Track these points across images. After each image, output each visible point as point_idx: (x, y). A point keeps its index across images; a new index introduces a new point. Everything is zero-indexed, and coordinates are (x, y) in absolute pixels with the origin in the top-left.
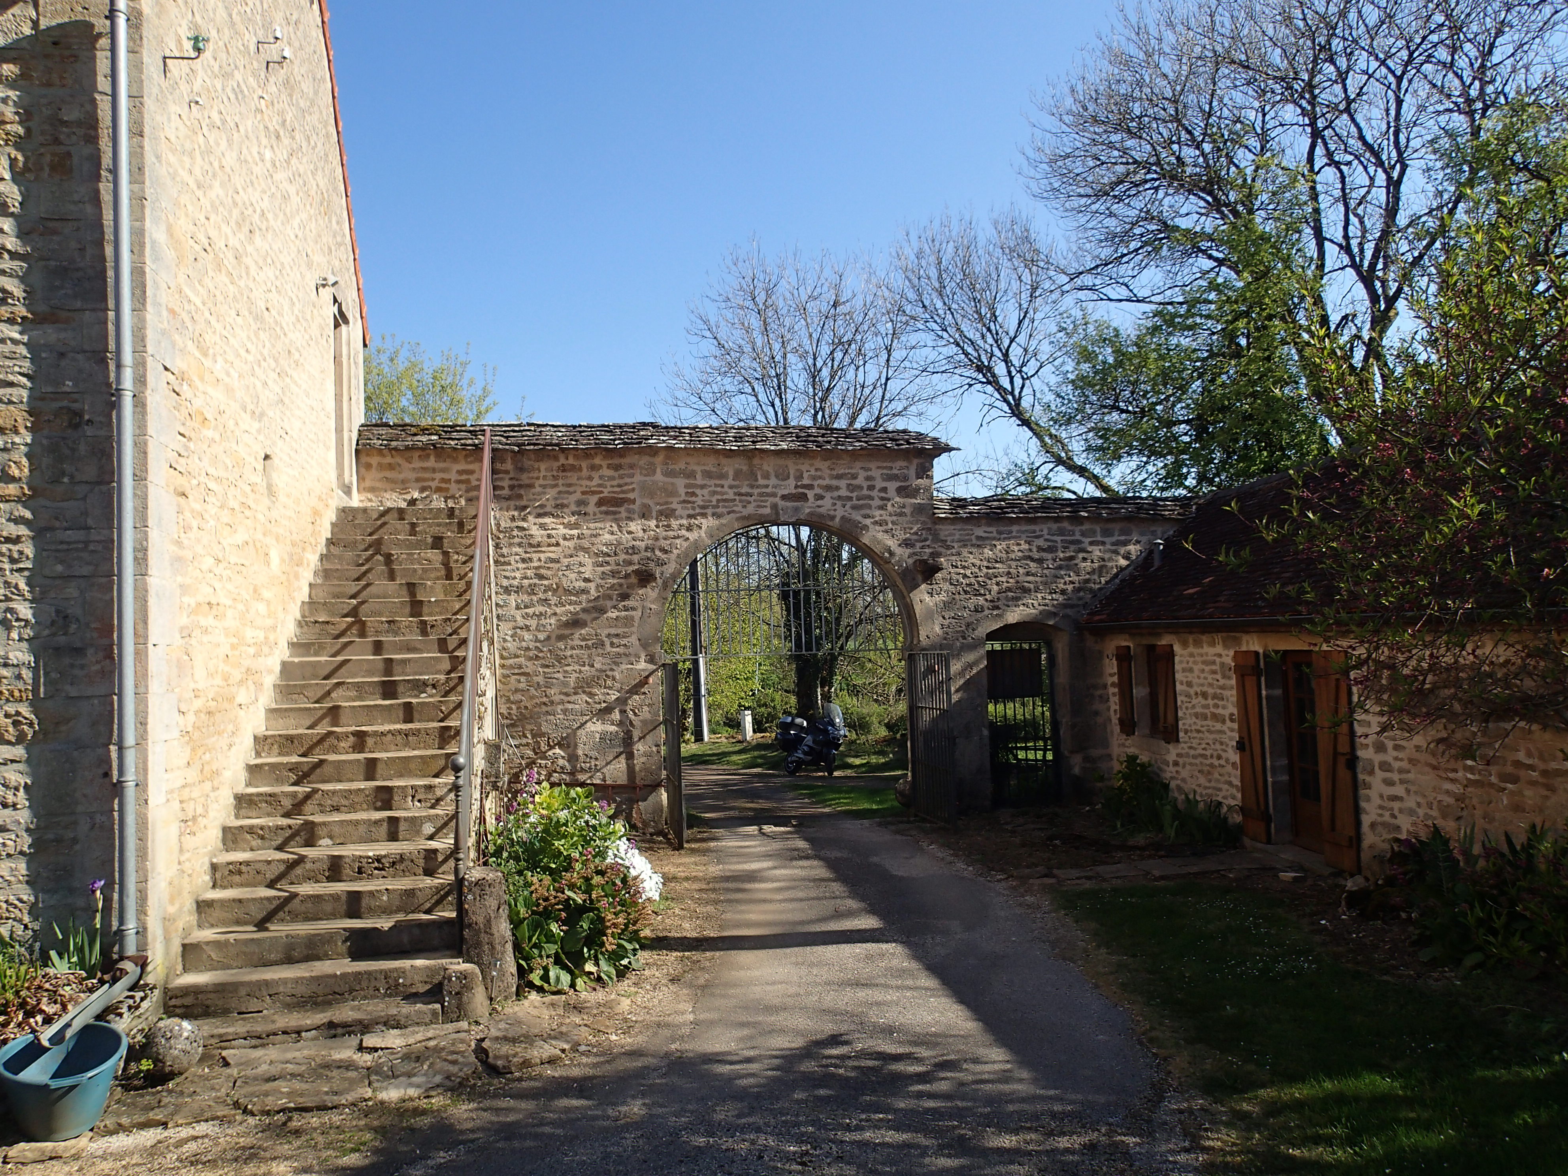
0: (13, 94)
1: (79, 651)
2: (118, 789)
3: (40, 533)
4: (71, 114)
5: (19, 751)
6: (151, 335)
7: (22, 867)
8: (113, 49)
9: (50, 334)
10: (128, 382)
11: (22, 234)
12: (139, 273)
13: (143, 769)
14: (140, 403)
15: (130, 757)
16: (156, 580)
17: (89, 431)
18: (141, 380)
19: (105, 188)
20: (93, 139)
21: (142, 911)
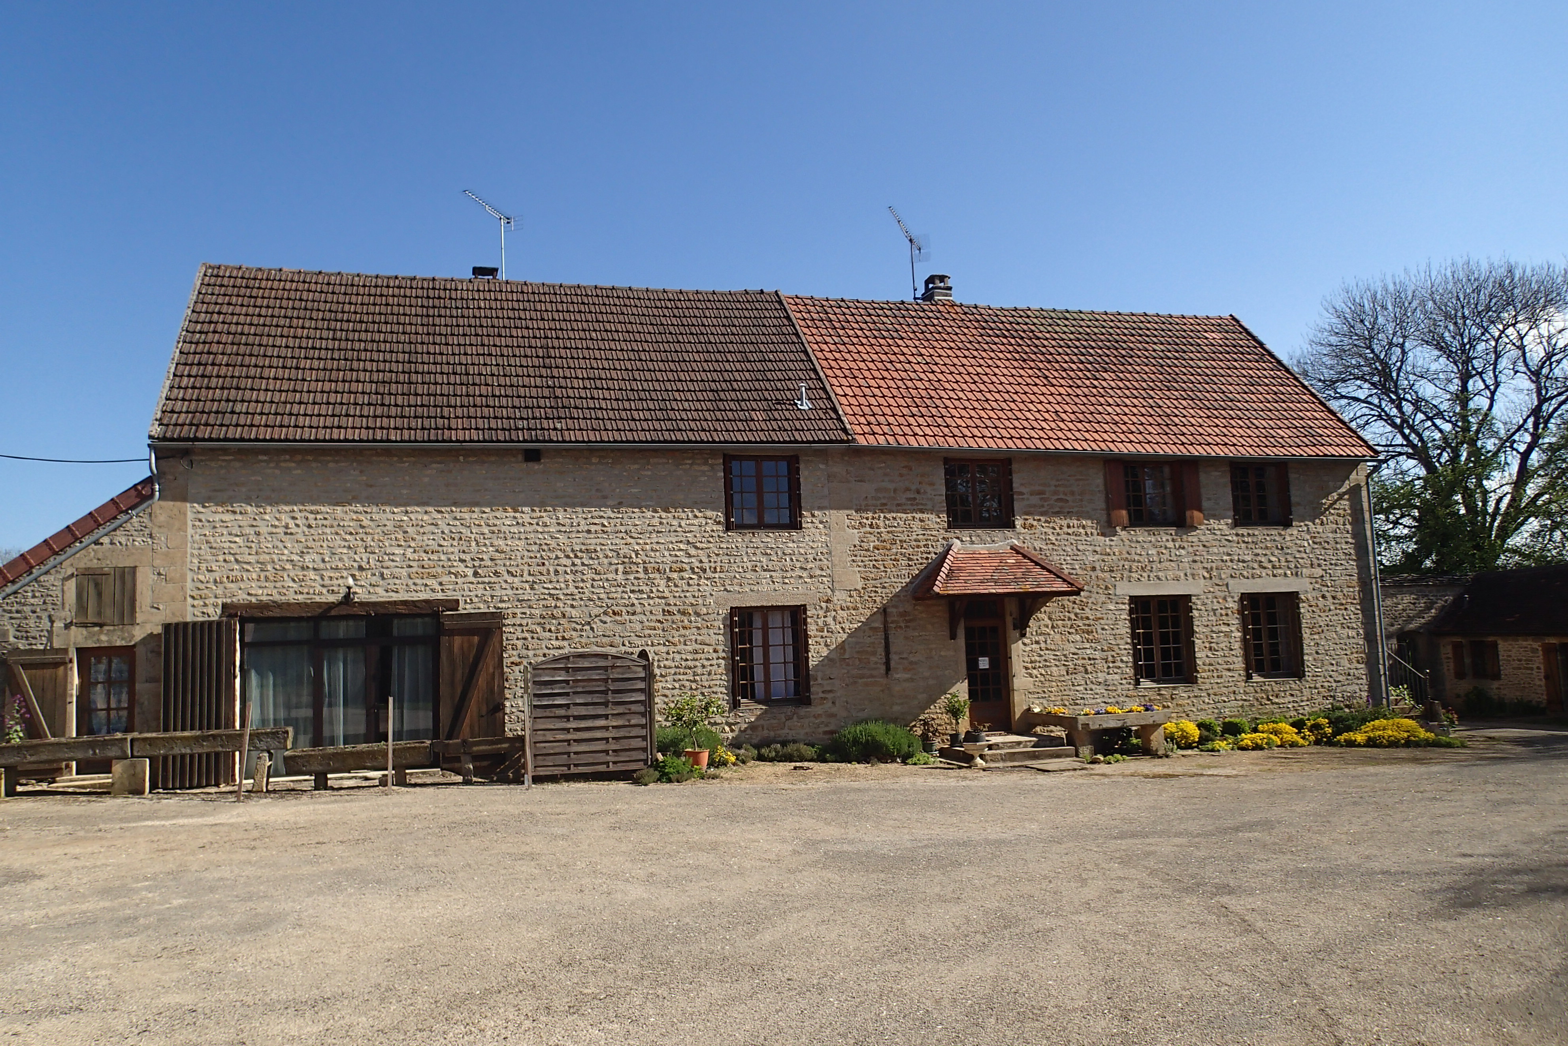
0: (1347, 503)
1: (1371, 641)
2: (1381, 675)
5: (1363, 666)
9: (1360, 563)
11: (1353, 538)
17: (1368, 587)
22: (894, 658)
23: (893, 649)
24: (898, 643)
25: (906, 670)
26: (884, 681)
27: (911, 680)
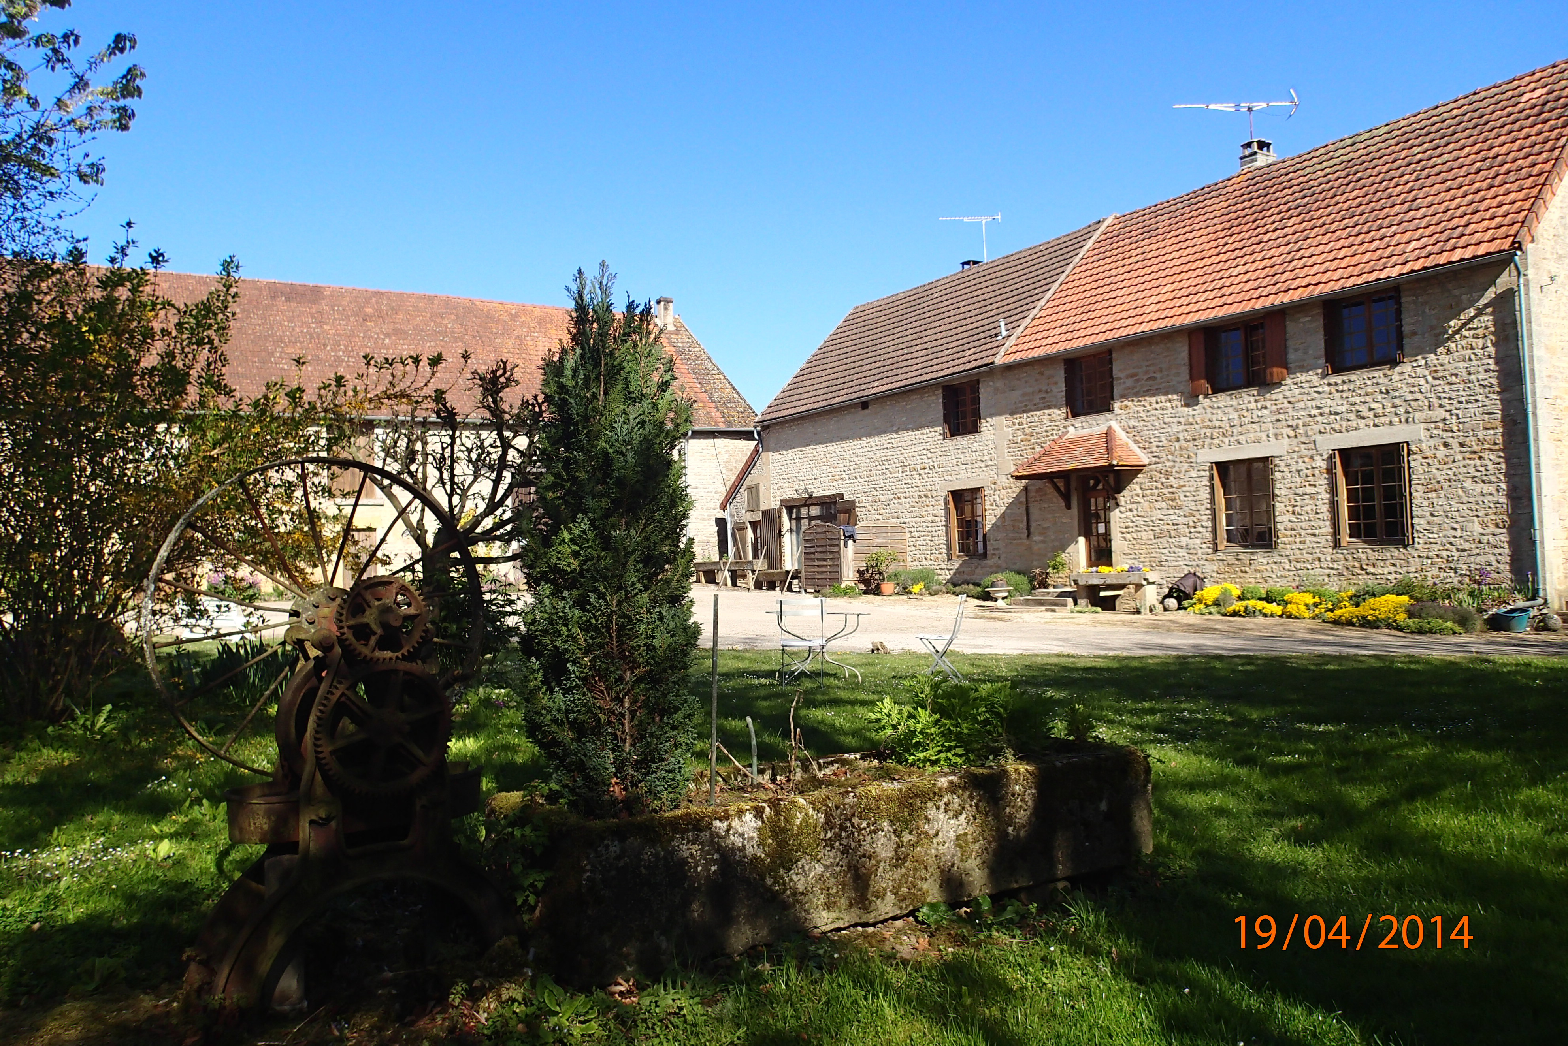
0: (1491, 318)
1: (1519, 498)
2: (1534, 543)
3: (1507, 460)
4: (1508, 321)
5: (1504, 530)
6: (1538, 390)
7: (1508, 567)
8: (1520, 296)
9: (1507, 395)
10: (1530, 409)
11: (1496, 364)
12: (1532, 370)
13: (1542, 537)
14: (1535, 415)
15: (1537, 532)
16: (1544, 475)
17: (1520, 426)
18: (1535, 407)
19: (1520, 343)
20: (1516, 327)
21: (1545, 584)
22: (1033, 525)
23: (1033, 517)
24: (1035, 512)
25: (1041, 534)
26: (1027, 542)
27: (1043, 542)
